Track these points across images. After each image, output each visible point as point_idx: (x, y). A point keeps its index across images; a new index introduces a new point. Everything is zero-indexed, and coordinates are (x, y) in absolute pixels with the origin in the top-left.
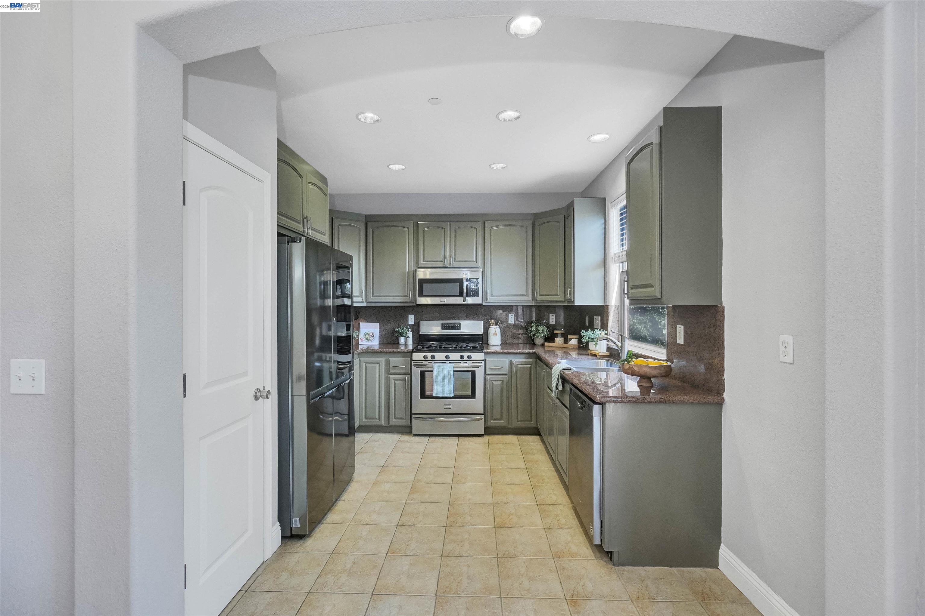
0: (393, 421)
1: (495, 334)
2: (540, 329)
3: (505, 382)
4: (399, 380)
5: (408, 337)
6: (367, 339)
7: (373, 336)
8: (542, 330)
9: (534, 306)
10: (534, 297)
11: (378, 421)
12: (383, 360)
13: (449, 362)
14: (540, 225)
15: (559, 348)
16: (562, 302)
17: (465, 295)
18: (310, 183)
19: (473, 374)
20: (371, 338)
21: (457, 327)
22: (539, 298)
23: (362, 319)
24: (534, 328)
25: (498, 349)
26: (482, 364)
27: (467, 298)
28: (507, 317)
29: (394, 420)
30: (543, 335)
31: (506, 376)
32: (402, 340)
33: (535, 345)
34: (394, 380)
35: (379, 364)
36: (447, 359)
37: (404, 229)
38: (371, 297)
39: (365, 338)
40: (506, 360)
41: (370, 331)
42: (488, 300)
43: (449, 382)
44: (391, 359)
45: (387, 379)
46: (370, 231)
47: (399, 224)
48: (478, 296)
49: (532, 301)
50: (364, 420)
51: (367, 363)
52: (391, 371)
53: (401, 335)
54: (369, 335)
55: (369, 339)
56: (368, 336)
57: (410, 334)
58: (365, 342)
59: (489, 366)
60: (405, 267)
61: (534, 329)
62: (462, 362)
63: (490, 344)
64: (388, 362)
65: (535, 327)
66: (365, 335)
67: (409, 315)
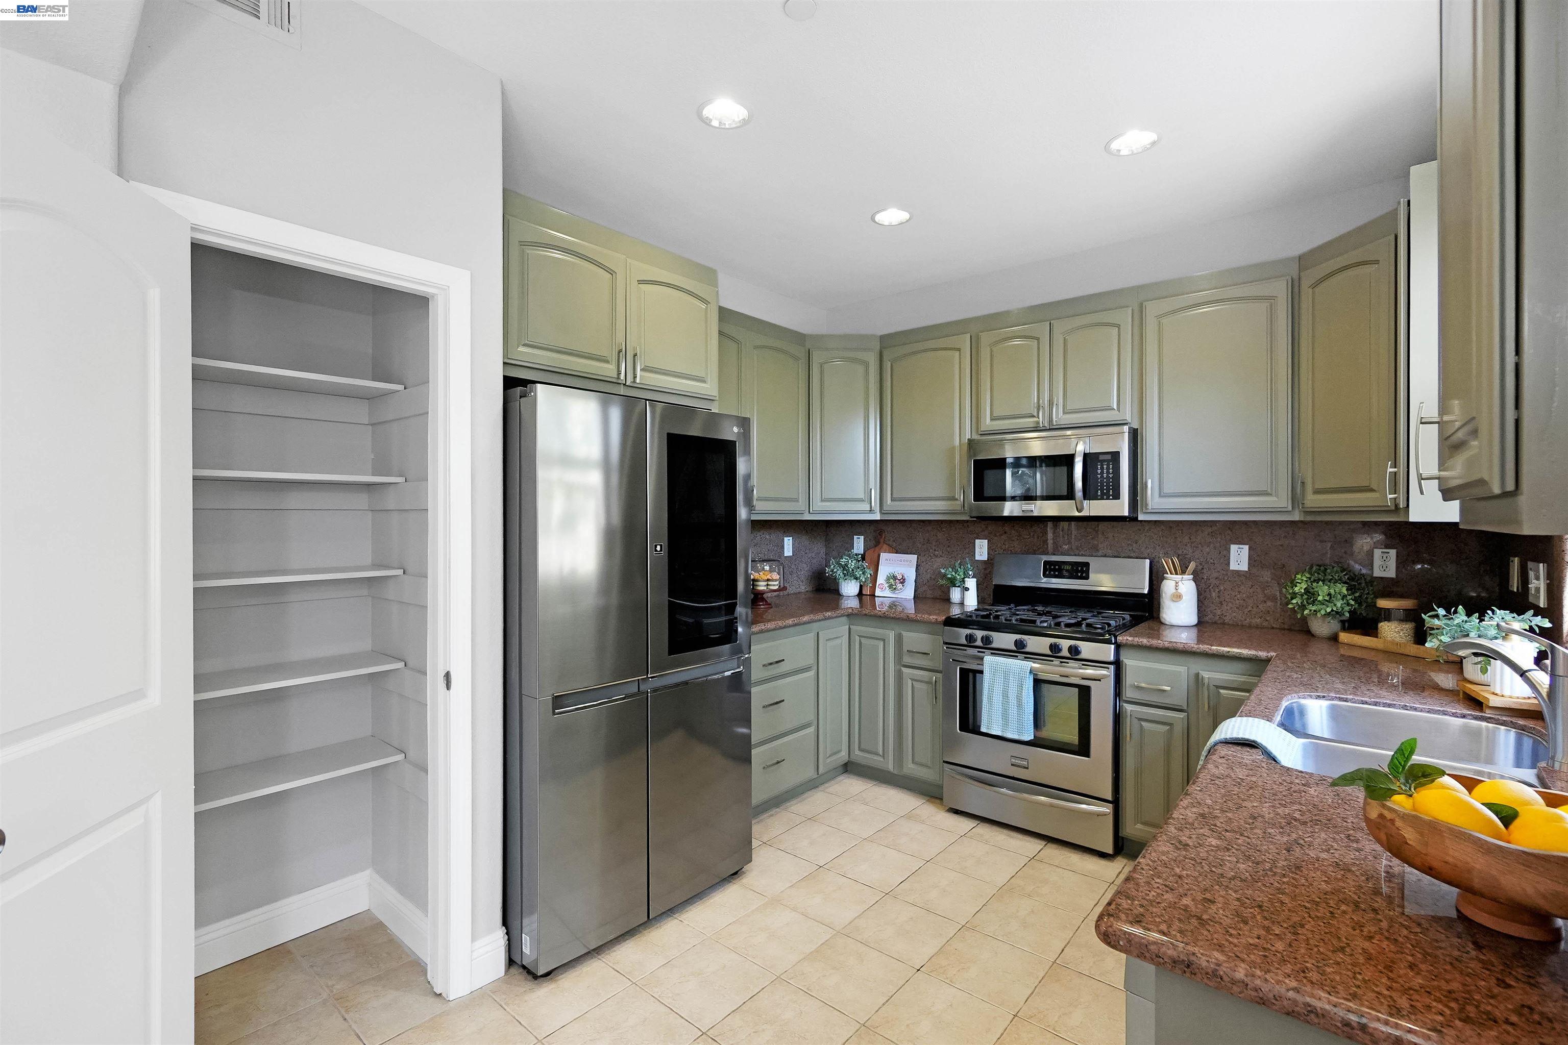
0: (910, 768)
1: (1178, 597)
2: (1323, 591)
3: (1179, 729)
4: (922, 681)
5: (967, 589)
6: (890, 586)
7: (903, 581)
8: (1329, 595)
9: (1300, 525)
10: (1295, 500)
11: (882, 760)
12: (891, 635)
13: (1026, 658)
14: (1314, 286)
15: (1394, 655)
16: (1388, 511)
17: (1079, 494)
18: (641, 282)
19: (1084, 693)
20: (900, 586)
21: (1081, 571)
22: (1313, 500)
23: (885, 546)
24: (1300, 588)
25: (1185, 638)
26: (1110, 672)
27: (1086, 502)
28: (1225, 553)
29: (911, 766)
30: (1329, 610)
31: (1182, 715)
32: (955, 594)
33: (1313, 636)
34: (912, 680)
35: (884, 640)
36: (1019, 650)
37: (950, 353)
38: (889, 501)
39: (887, 585)
40: (1182, 669)
41: (899, 571)
42: (1150, 507)
43: (1020, 705)
44: (904, 633)
45: (899, 677)
46: (887, 365)
47: (941, 343)
48: (1117, 496)
49: (1290, 508)
50: (857, 752)
51: (863, 637)
52: (907, 659)
53: (953, 583)
54: (895, 578)
55: (894, 587)
56: (895, 581)
57: (971, 583)
58: (888, 593)
59: (1129, 679)
60: (953, 435)
61: (1303, 591)
62: (1056, 662)
63: (1163, 620)
64: (899, 640)
65: (1304, 586)
66: (888, 579)
67: (977, 541)
